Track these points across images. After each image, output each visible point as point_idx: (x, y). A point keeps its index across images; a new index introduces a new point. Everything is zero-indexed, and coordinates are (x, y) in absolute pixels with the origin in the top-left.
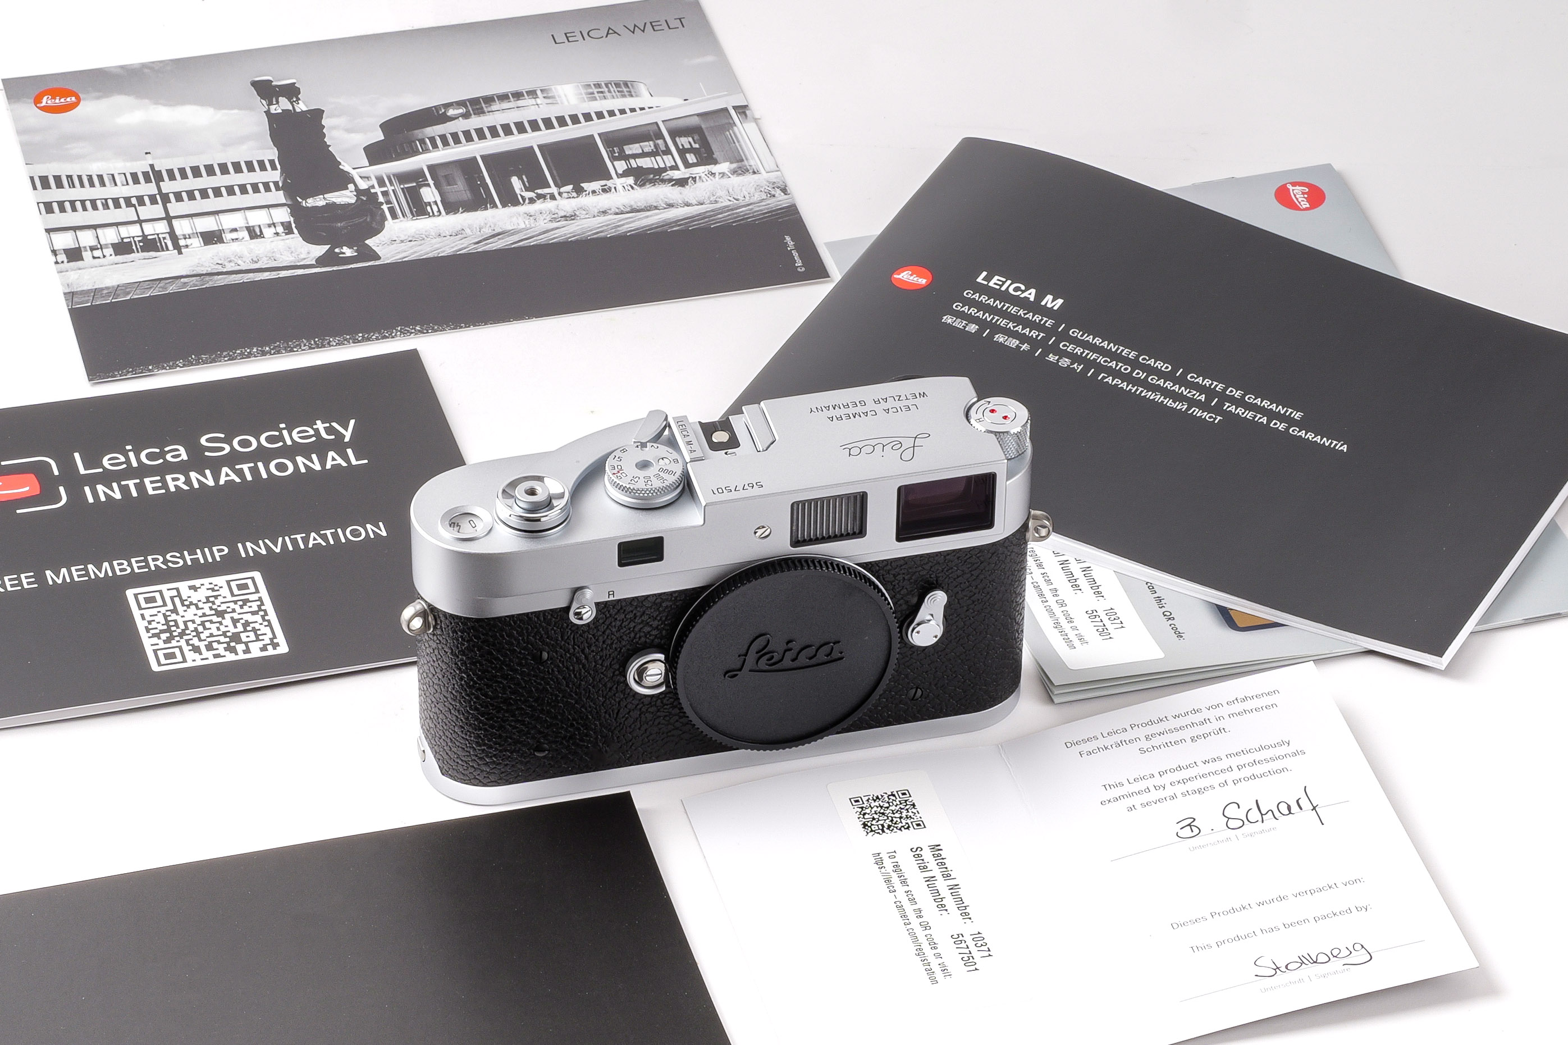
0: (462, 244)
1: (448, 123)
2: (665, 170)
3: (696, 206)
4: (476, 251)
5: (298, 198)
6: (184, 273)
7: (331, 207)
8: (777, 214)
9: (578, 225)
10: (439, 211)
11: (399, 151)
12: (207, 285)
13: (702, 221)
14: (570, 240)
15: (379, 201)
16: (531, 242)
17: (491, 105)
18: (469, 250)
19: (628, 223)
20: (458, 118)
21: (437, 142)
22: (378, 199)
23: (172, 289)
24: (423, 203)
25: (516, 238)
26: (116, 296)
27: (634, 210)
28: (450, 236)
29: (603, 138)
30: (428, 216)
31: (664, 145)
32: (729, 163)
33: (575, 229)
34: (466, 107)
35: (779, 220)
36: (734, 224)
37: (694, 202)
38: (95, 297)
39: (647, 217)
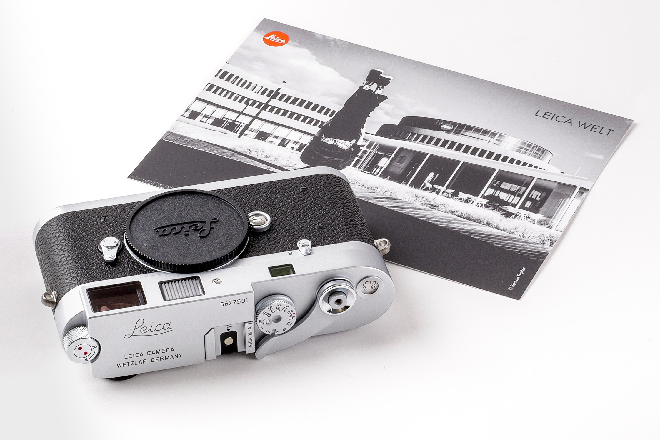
0: (369, 195)
1: (436, 131)
2: (507, 204)
3: (500, 231)
4: (370, 202)
5: (324, 135)
6: (229, 147)
7: (335, 147)
8: (535, 254)
9: (432, 213)
10: (378, 173)
11: (396, 134)
12: (232, 158)
13: (494, 240)
14: (420, 218)
15: (357, 154)
16: (400, 210)
17: (467, 131)
18: (367, 200)
19: (457, 223)
20: (444, 130)
21: (420, 138)
22: (358, 153)
23: (216, 152)
24: (376, 165)
25: (396, 204)
26: (188, 143)
27: (468, 218)
28: (368, 188)
29: (498, 173)
30: (370, 173)
31: (523, 191)
32: (543, 216)
33: (429, 214)
34: (454, 126)
35: (531, 258)
36: (506, 249)
37: (502, 228)
38: (179, 140)
39: (470, 225)
